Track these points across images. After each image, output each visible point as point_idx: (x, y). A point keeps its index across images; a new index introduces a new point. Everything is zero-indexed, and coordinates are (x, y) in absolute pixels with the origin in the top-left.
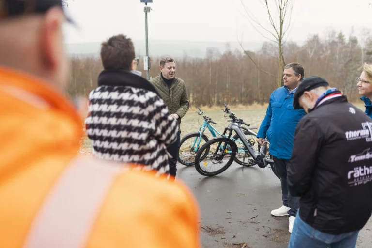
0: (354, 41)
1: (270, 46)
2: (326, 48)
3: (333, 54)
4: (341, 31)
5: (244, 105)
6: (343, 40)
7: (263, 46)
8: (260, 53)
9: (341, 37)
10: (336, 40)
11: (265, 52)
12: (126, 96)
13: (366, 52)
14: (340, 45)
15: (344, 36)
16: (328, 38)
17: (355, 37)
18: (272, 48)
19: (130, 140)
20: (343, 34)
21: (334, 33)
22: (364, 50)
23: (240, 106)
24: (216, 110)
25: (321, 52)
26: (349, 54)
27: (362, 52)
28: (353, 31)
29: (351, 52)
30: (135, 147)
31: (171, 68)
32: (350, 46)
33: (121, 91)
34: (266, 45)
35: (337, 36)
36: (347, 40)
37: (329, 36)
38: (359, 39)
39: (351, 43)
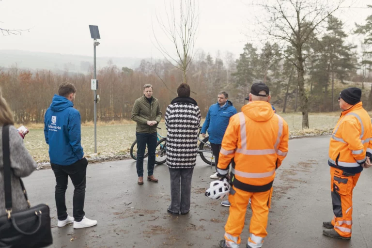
0: (220, 63)
1: (148, 64)
2: (198, 69)
3: (203, 74)
4: (209, 53)
5: (128, 120)
6: (211, 61)
7: (141, 64)
8: (138, 71)
9: (209, 58)
10: (206, 61)
11: (143, 70)
12: (190, 107)
13: (230, 73)
14: (209, 66)
15: (211, 58)
16: (198, 59)
17: (220, 59)
18: (150, 66)
19: (191, 124)
20: (211, 56)
21: (203, 55)
22: (229, 71)
23: (125, 121)
24: (101, 125)
25: (193, 72)
26: (217, 74)
27: (227, 72)
28: (219, 54)
29: (218, 73)
30: (193, 127)
31: (147, 91)
32: (217, 67)
33: (188, 105)
34: (144, 63)
35: (206, 57)
36: (214, 60)
37: (200, 58)
38: (224, 62)
39: (218, 64)
